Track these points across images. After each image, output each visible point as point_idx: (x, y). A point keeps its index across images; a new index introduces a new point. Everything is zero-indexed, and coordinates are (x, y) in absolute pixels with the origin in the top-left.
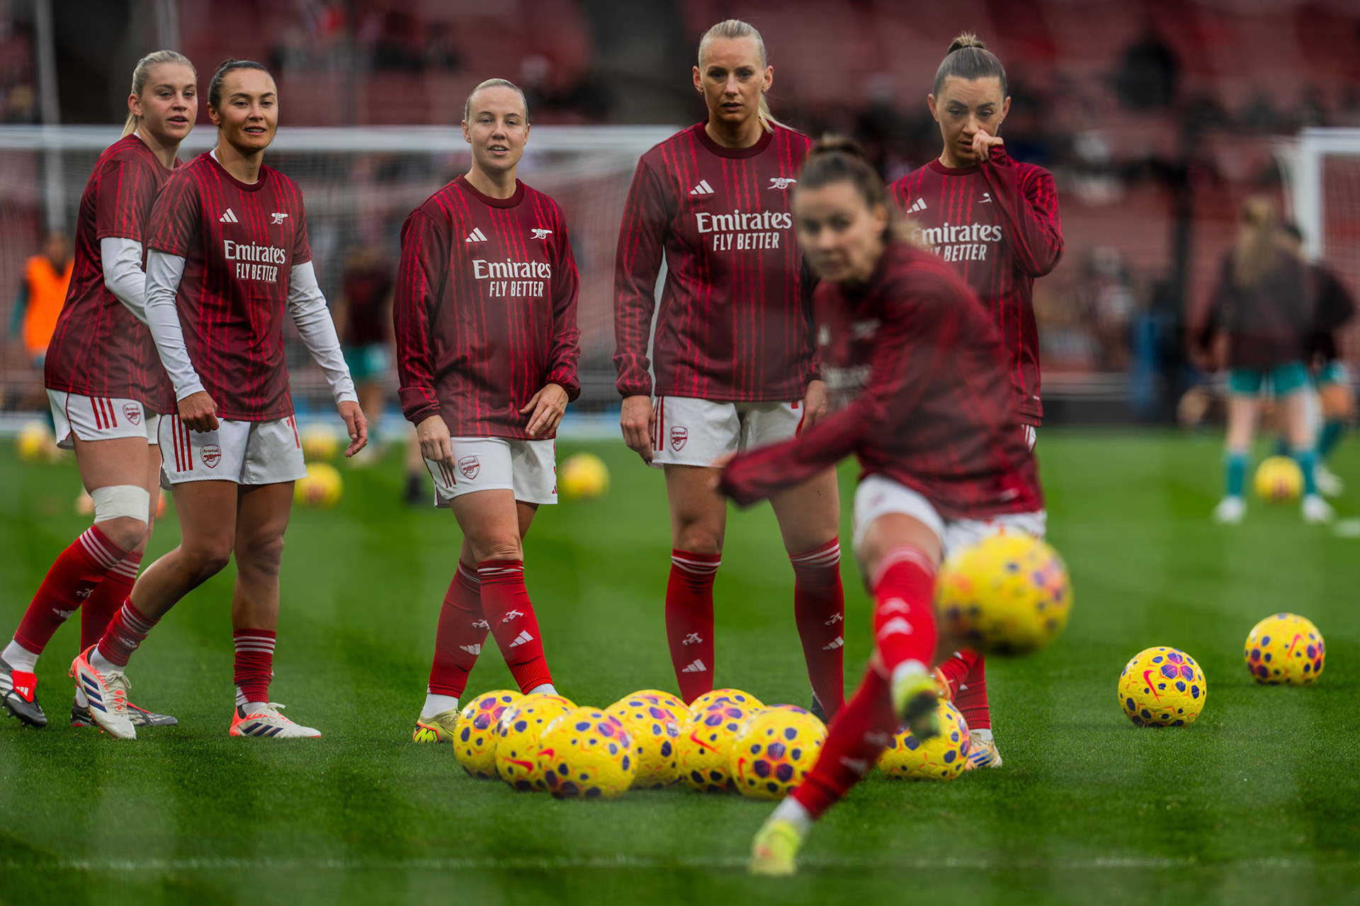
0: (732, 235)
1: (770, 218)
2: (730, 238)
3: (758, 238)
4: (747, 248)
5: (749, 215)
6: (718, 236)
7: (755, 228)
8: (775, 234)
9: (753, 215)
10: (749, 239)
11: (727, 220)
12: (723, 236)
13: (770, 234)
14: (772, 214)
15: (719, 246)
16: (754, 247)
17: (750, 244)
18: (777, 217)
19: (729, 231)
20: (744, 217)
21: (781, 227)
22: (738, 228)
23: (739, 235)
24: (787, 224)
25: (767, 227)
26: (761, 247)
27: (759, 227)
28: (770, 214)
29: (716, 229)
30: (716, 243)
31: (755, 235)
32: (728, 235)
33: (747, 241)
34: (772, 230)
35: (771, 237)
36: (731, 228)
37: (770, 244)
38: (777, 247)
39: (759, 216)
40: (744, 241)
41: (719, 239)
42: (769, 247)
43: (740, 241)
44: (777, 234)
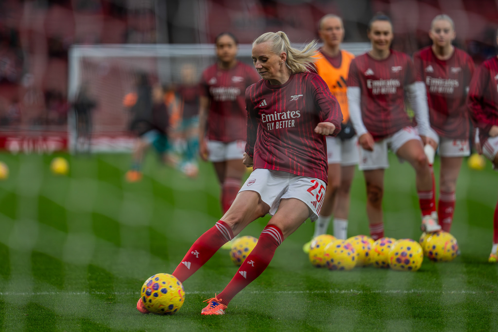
0: (274, 123)
1: (290, 114)
2: (273, 124)
3: (285, 123)
4: (280, 128)
5: (281, 113)
6: (268, 124)
7: (284, 119)
8: (292, 121)
9: (282, 113)
10: (281, 124)
11: (271, 116)
12: (270, 123)
13: (290, 121)
14: (291, 112)
15: (269, 128)
16: (283, 127)
17: (282, 126)
18: (293, 113)
19: (272, 121)
20: (278, 114)
21: (295, 117)
22: (276, 119)
23: (277, 122)
24: (298, 116)
25: (289, 118)
26: (286, 127)
27: (285, 118)
28: (290, 112)
29: (267, 121)
30: (268, 127)
31: (284, 122)
32: (272, 123)
33: (281, 125)
34: (291, 119)
35: (291, 122)
36: (273, 120)
37: (291, 125)
38: (294, 126)
39: (285, 113)
40: (279, 125)
41: (269, 125)
42: (290, 127)
43: (277, 125)
44: (294, 121)
